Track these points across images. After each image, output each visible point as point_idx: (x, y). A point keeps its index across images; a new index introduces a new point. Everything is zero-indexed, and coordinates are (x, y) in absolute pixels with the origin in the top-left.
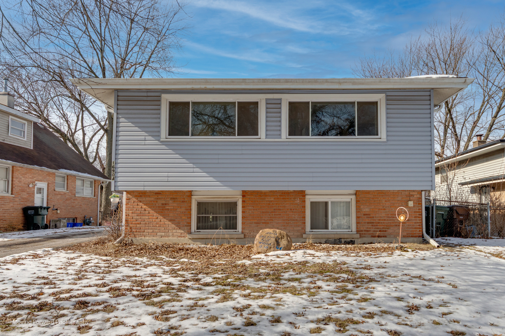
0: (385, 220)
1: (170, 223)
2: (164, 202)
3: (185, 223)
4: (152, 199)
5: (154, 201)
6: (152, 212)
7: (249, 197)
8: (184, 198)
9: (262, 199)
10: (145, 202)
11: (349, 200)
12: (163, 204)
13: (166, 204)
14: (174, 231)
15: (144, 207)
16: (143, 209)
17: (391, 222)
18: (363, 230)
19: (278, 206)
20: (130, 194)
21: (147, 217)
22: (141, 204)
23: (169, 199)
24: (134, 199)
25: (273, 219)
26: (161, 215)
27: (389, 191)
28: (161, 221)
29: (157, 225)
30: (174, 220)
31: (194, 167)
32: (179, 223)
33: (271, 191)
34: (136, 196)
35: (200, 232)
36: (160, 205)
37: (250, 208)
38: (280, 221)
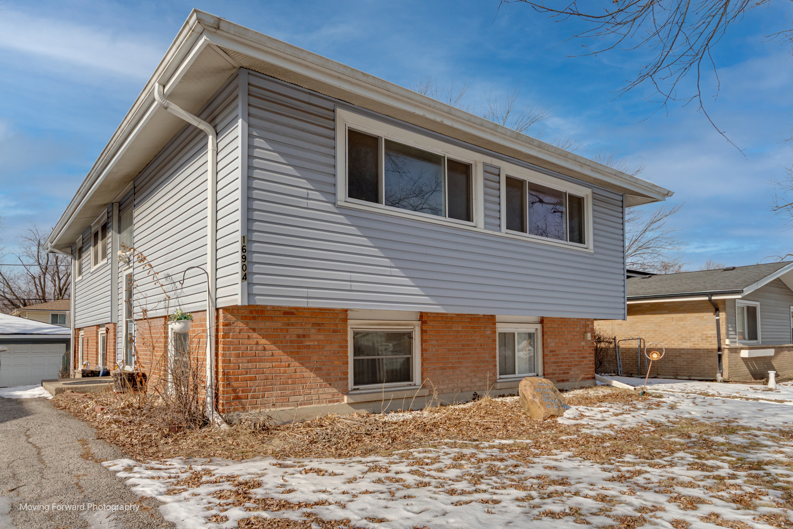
1: (312, 375)
2: (301, 332)
3: (340, 374)
4: (279, 325)
5: (281, 330)
6: (278, 352)
7: (431, 324)
8: (336, 325)
9: (448, 328)
10: (263, 332)
11: (533, 331)
12: (298, 336)
13: (304, 336)
14: (321, 391)
15: (263, 341)
16: (260, 347)
17: (572, 361)
19: (467, 340)
20: (232, 313)
21: (268, 365)
22: (255, 335)
23: (309, 326)
24: (240, 325)
25: (461, 361)
26: (296, 359)
28: (295, 372)
29: (290, 381)
30: (320, 369)
32: (329, 374)
33: (459, 314)
34: (243, 318)
35: (358, 389)
36: (294, 338)
37: (434, 342)
38: (469, 364)
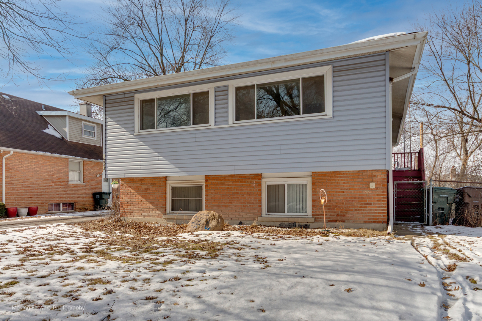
0: (343, 203)
1: (151, 205)
2: (146, 187)
3: (162, 205)
4: (138, 185)
5: (139, 186)
6: (138, 195)
7: (211, 181)
8: (160, 184)
9: (222, 183)
10: (133, 188)
11: (305, 183)
12: (145, 189)
13: (147, 189)
14: (154, 212)
15: (133, 191)
16: (132, 193)
17: (350, 206)
18: (319, 214)
19: (236, 190)
20: (123, 181)
21: (135, 200)
22: (130, 189)
23: (149, 185)
24: (126, 185)
25: (232, 202)
26: (144, 198)
27: (349, 171)
28: (144, 203)
29: (142, 207)
30: (153, 203)
31: (159, 156)
32: (157, 205)
33: (230, 175)
34: (127, 183)
35: (173, 213)
36: (143, 190)
37: (212, 191)
38: (238, 204)
